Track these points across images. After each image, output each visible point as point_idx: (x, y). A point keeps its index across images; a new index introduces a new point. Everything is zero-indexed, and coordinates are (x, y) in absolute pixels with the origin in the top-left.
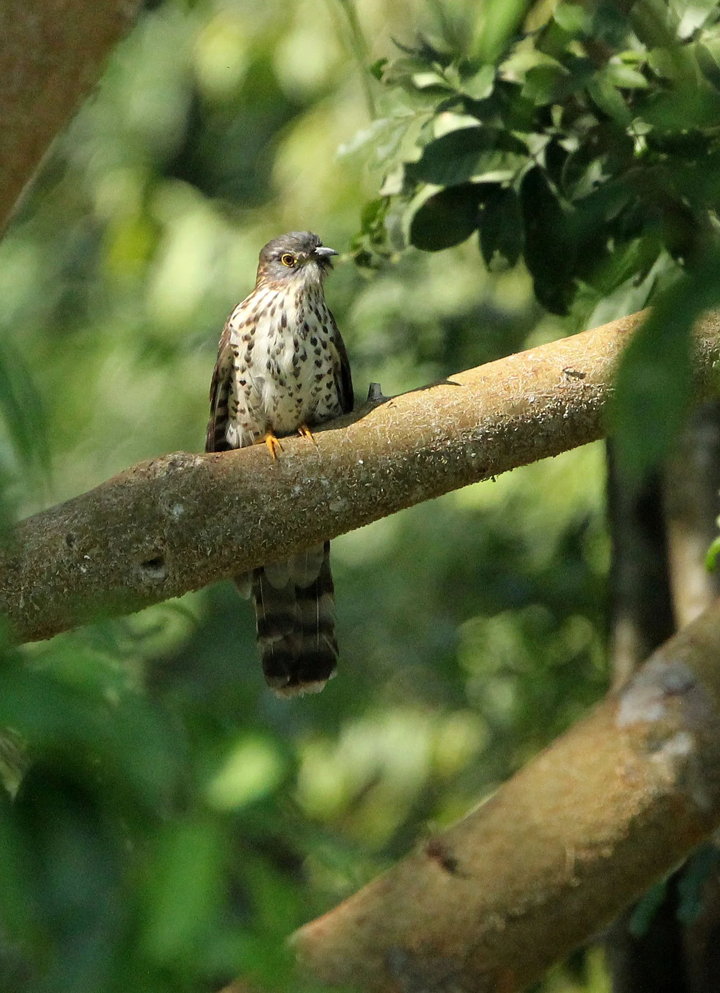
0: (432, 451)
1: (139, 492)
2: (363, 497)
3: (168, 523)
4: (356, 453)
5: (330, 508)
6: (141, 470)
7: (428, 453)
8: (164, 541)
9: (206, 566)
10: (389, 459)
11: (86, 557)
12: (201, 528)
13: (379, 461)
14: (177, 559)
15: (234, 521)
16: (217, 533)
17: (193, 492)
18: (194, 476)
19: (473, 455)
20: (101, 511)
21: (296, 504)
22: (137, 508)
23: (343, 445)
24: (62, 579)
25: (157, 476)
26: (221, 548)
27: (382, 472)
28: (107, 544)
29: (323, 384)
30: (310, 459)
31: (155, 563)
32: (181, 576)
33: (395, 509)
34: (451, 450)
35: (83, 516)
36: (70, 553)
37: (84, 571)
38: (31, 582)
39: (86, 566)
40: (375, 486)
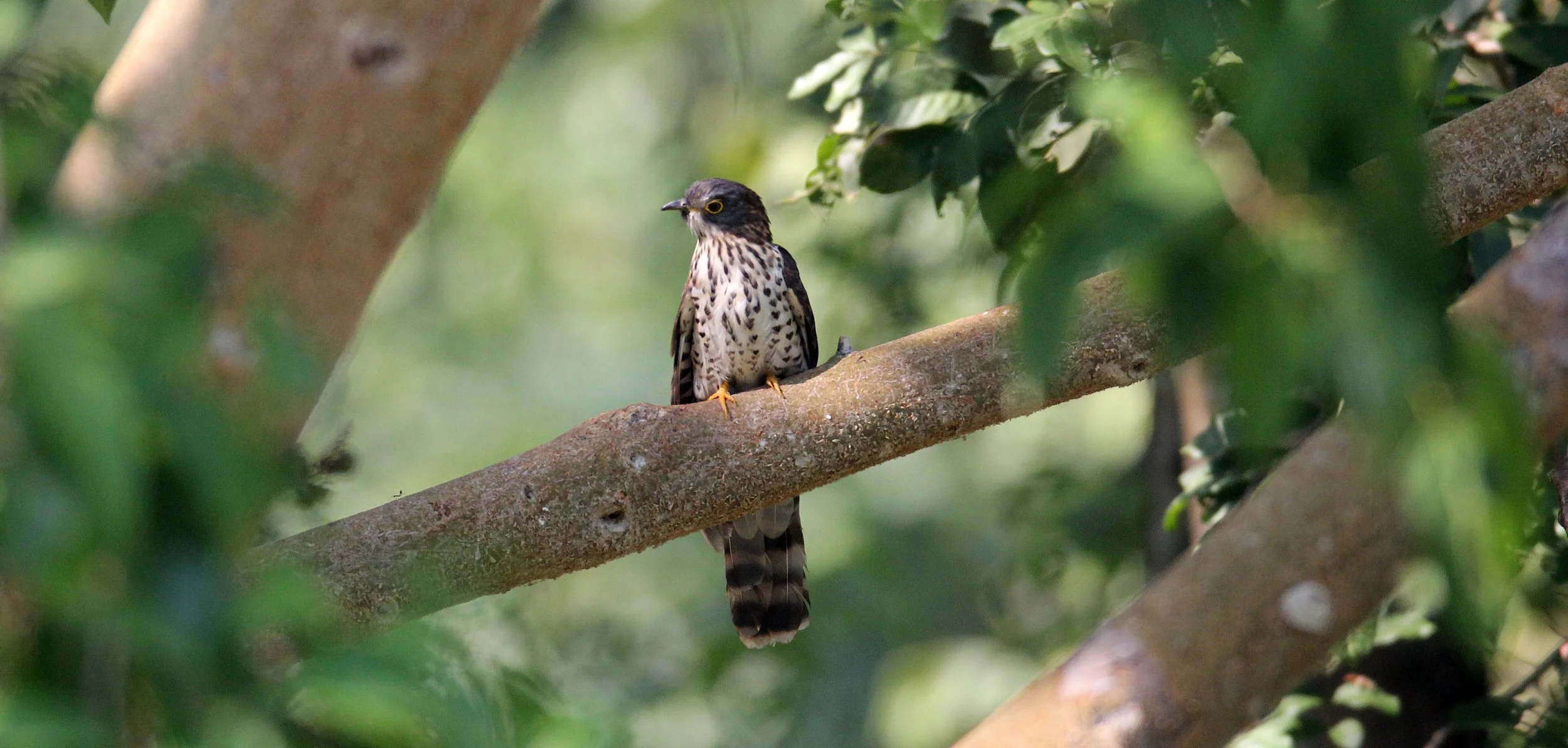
0: (902, 407)
1: (600, 443)
2: (830, 453)
3: (629, 475)
4: (824, 408)
5: (797, 464)
6: (603, 421)
7: (898, 410)
8: (625, 495)
9: (667, 521)
10: (858, 414)
11: (544, 509)
12: (663, 482)
13: (847, 417)
14: (637, 513)
15: (697, 475)
16: (679, 488)
17: (656, 444)
18: (657, 429)
19: (944, 412)
20: (561, 462)
21: (761, 459)
22: (597, 459)
23: (810, 400)
24: (520, 532)
25: (619, 428)
26: (683, 502)
27: (850, 427)
28: (566, 497)
29: (782, 335)
30: (776, 413)
31: (616, 516)
32: (641, 531)
33: (863, 466)
34: (922, 407)
35: (542, 467)
36: (528, 505)
37: (542, 523)
38: (487, 534)
39: (545, 518)
40: (843, 442)
